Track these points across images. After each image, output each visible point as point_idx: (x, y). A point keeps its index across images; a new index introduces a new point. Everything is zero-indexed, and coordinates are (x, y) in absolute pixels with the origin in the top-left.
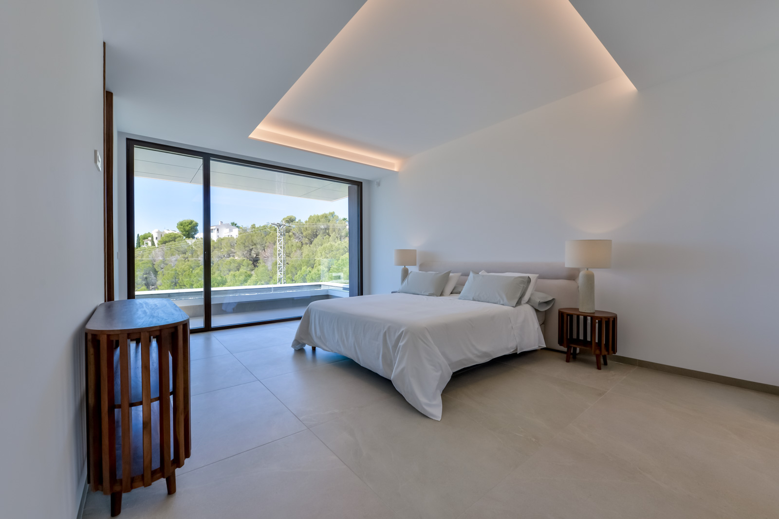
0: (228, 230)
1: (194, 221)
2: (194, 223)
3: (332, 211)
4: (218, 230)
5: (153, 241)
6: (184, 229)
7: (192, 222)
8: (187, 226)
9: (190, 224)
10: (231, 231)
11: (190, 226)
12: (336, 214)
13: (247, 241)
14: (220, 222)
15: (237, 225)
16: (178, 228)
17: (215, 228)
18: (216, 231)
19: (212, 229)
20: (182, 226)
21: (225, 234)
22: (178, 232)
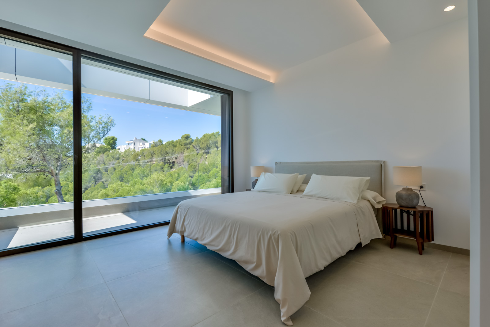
0: (141, 144)
2: (115, 138)
4: (134, 143)
6: (109, 143)
7: (113, 138)
8: (111, 140)
9: (112, 139)
10: (143, 144)
11: (112, 140)
13: (162, 151)
14: (135, 138)
15: (145, 140)
16: (105, 143)
17: (132, 142)
18: (133, 144)
19: (130, 143)
20: (107, 141)
21: (139, 146)
22: (105, 145)
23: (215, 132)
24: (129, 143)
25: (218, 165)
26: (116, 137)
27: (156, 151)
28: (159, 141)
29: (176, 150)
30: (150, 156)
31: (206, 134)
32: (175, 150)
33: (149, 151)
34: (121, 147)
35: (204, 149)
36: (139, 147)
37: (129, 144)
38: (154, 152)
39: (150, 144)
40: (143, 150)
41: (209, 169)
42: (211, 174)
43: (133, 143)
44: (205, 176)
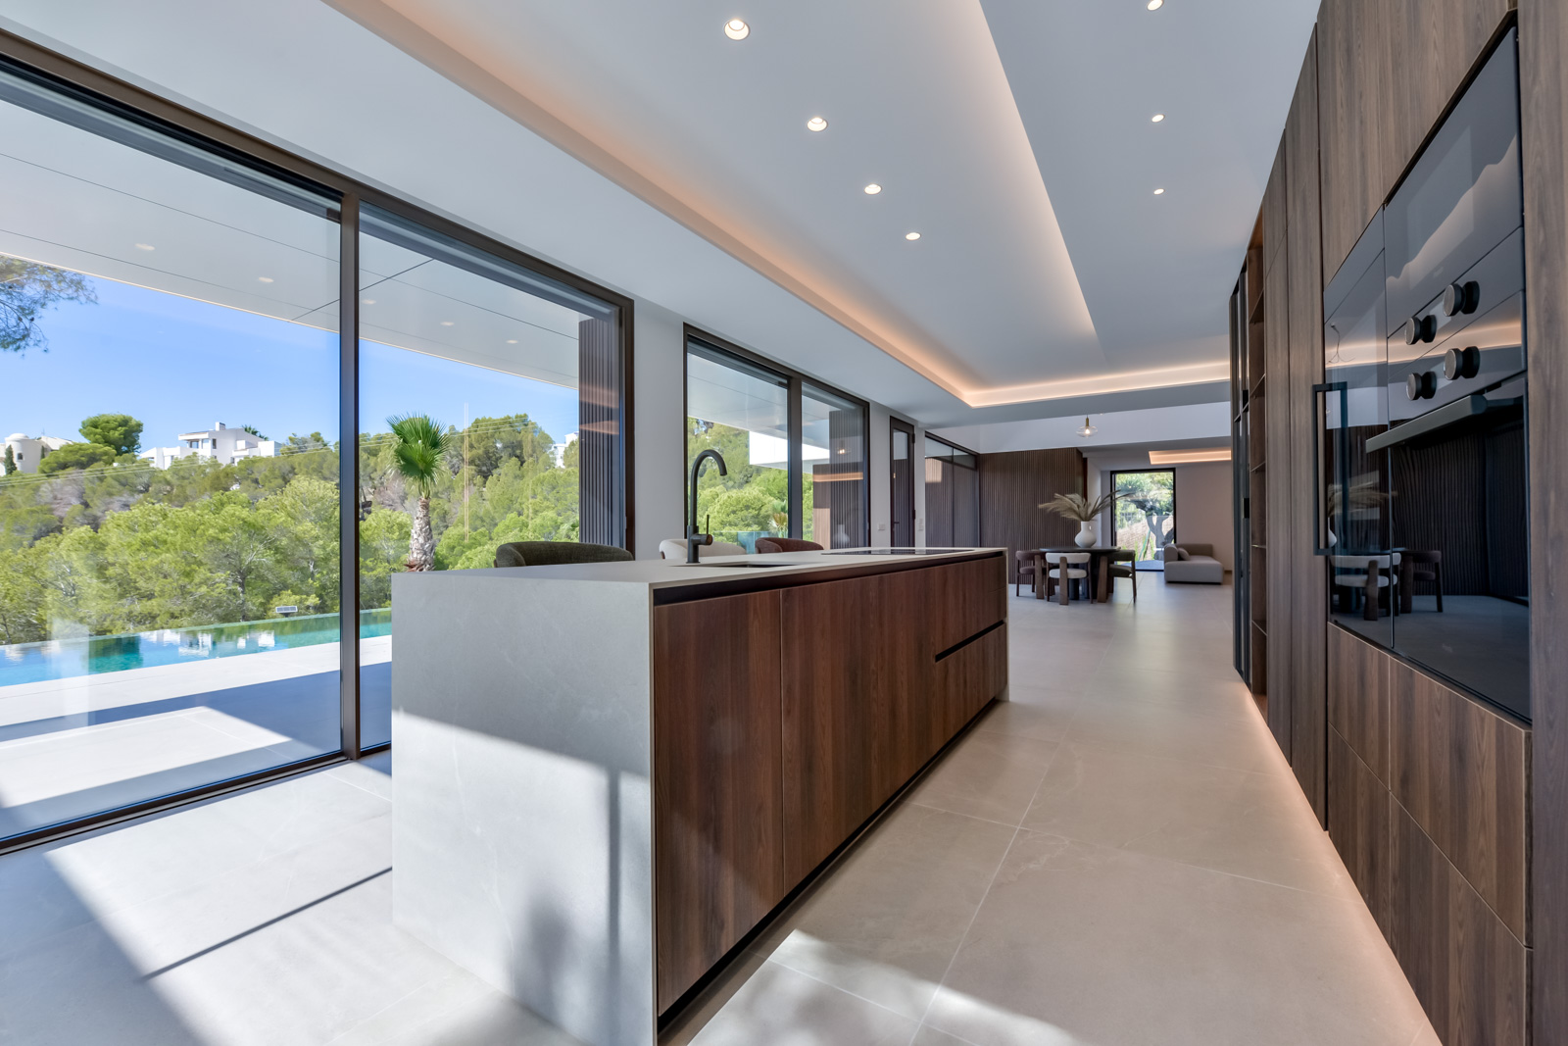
0: (241, 444)
1: (131, 419)
2: (133, 423)
3: (521, 413)
4: (214, 441)
5: (12, 464)
6: (105, 436)
7: (125, 422)
8: (115, 429)
9: (119, 425)
11: (120, 429)
12: (531, 418)
14: (217, 425)
15: (258, 434)
16: (86, 435)
17: (206, 436)
18: (209, 444)
19: (197, 441)
20: (99, 430)
21: (235, 452)
22: (85, 441)
23: (513, 415)
24: (191, 442)
25: (524, 506)
26: (136, 418)
27: (300, 464)
28: (312, 436)
29: (376, 464)
30: (280, 481)
31: (484, 420)
32: (372, 464)
33: (274, 464)
34: (158, 453)
35: (477, 462)
36: (234, 454)
37: (194, 444)
38: (294, 469)
39: (277, 445)
40: (250, 464)
41: (493, 519)
42: (500, 531)
43: (210, 442)
44: (478, 537)
